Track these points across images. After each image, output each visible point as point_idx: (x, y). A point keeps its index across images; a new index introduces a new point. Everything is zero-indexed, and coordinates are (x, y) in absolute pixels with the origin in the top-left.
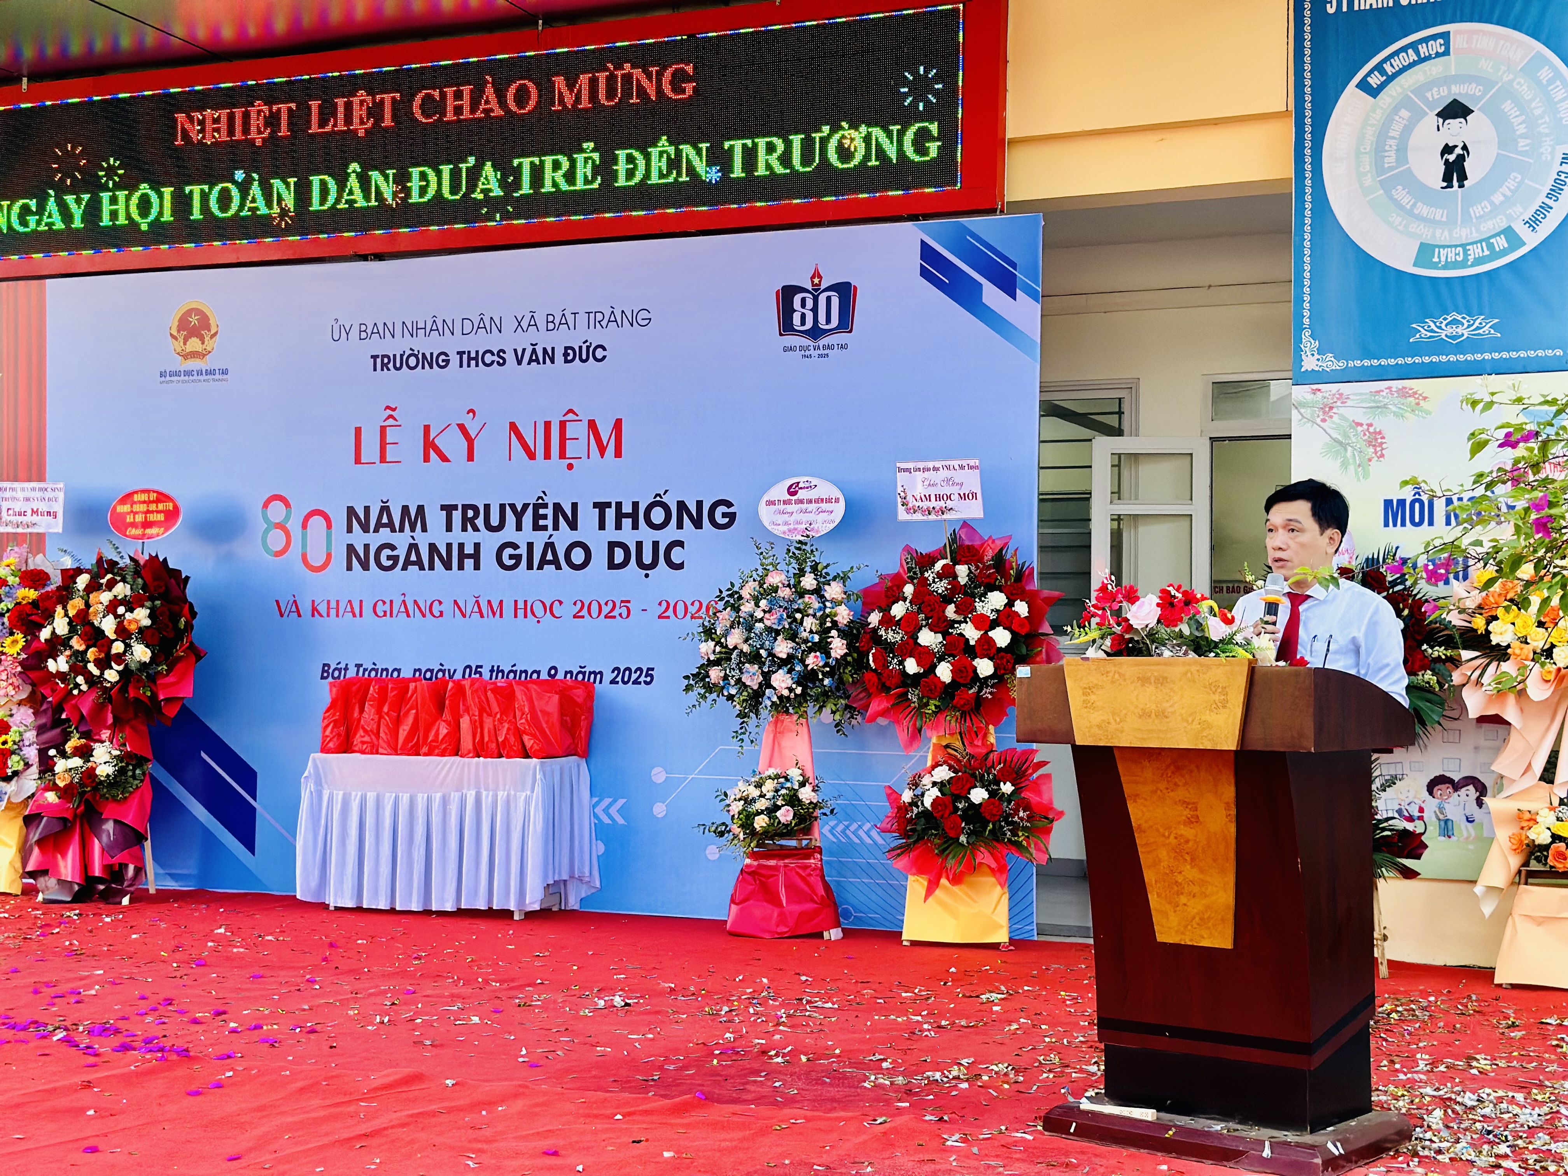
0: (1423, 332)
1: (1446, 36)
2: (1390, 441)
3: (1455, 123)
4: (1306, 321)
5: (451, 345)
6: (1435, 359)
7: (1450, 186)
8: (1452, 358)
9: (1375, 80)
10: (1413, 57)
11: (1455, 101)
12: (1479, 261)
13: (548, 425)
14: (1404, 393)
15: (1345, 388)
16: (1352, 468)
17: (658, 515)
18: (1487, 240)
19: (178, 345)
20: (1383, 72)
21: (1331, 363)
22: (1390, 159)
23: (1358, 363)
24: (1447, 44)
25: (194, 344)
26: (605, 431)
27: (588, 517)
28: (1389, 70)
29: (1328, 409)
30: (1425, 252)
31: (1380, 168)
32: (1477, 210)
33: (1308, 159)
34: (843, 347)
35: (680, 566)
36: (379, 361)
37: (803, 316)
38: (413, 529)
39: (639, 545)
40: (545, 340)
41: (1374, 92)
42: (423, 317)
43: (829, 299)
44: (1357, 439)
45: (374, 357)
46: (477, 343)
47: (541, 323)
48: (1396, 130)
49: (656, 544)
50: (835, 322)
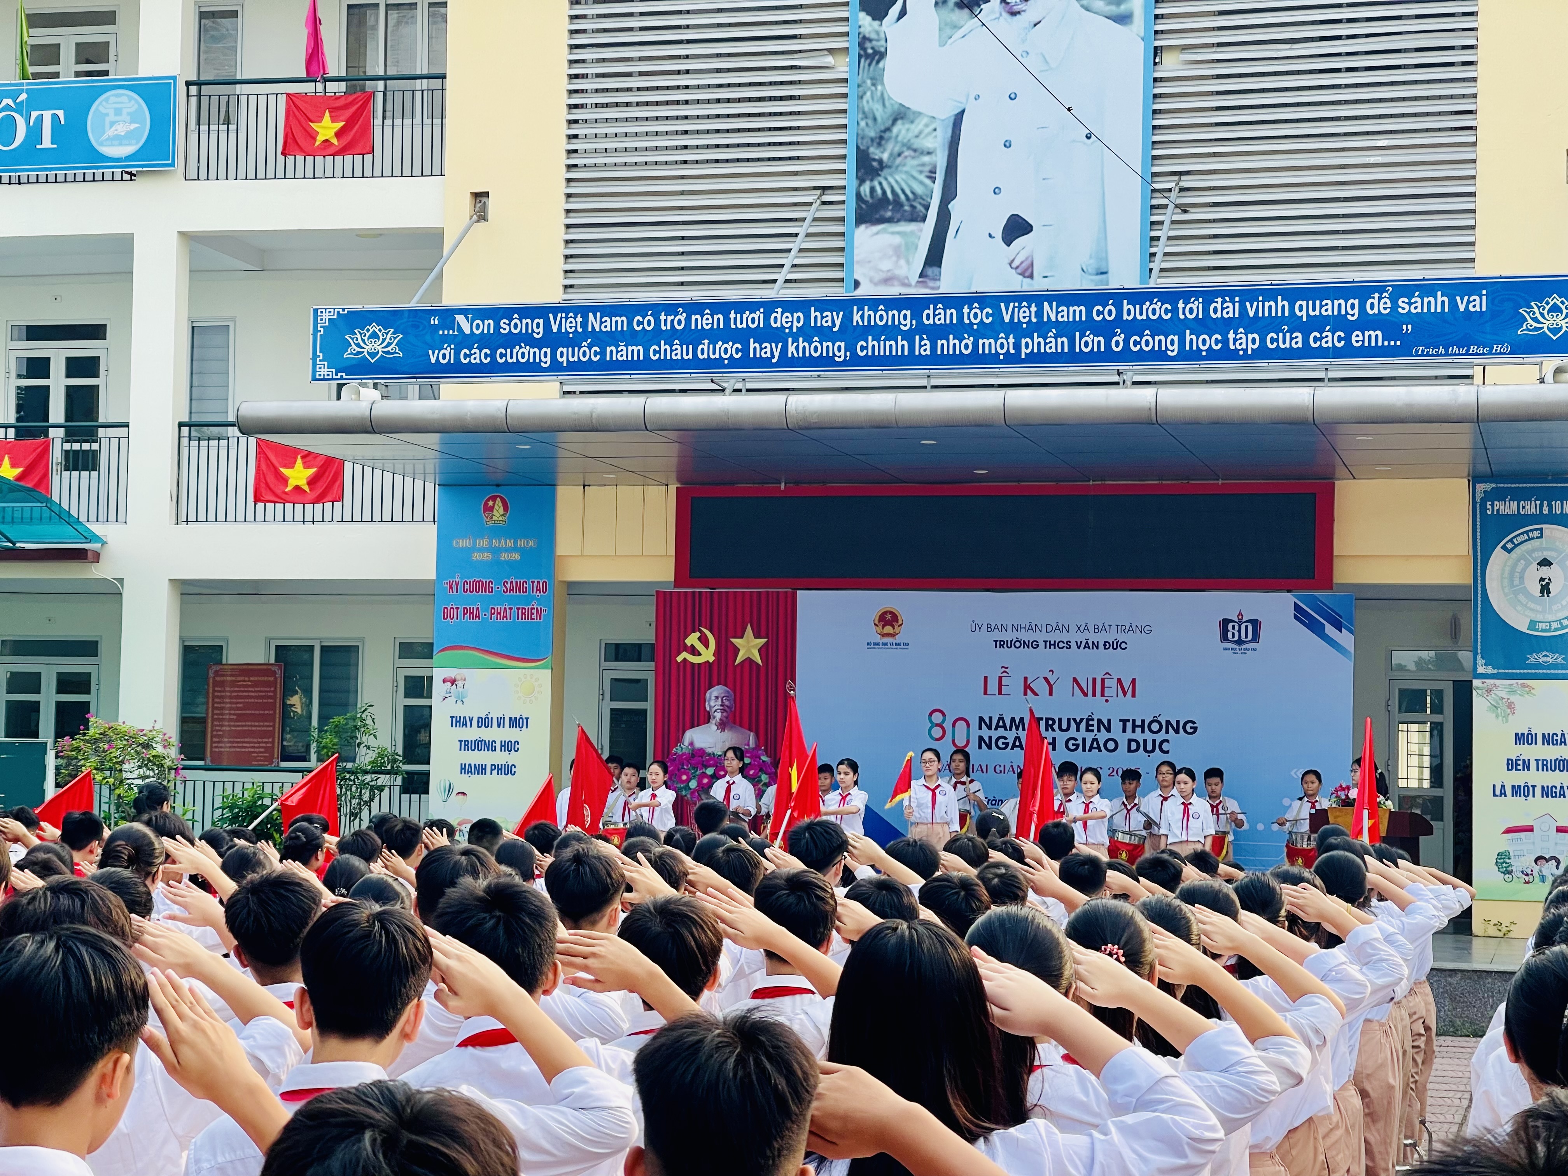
0: (1532, 659)
1: (1541, 529)
2: (1517, 707)
3: (1545, 568)
4: (1479, 651)
5: (1040, 637)
6: (1537, 671)
7: (1543, 596)
8: (1545, 671)
9: (1509, 546)
10: (1526, 537)
11: (1545, 559)
12: (1556, 630)
13: (1094, 680)
14: (1523, 686)
15: (1498, 682)
16: (1500, 718)
17: (1155, 727)
18: (1559, 621)
19: (879, 629)
20: (1513, 543)
21: (1490, 670)
22: (1517, 582)
23: (1503, 671)
24: (1541, 533)
25: (888, 629)
26: (1127, 684)
27: (1117, 726)
28: (1516, 542)
29: (1489, 691)
30: (1532, 624)
31: (1512, 584)
32: (1554, 607)
33: (1479, 578)
34: (1255, 650)
35: (1168, 752)
36: (998, 643)
37: (1233, 634)
38: (1017, 729)
39: (1145, 741)
40: (1093, 637)
41: (1509, 551)
42: (1024, 622)
43: (1247, 627)
44: (1502, 705)
45: (996, 641)
46: (1055, 637)
47: (1091, 629)
48: (1519, 568)
49: (1154, 741)
50: (1250, 637)
